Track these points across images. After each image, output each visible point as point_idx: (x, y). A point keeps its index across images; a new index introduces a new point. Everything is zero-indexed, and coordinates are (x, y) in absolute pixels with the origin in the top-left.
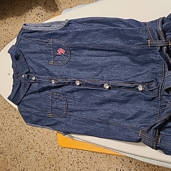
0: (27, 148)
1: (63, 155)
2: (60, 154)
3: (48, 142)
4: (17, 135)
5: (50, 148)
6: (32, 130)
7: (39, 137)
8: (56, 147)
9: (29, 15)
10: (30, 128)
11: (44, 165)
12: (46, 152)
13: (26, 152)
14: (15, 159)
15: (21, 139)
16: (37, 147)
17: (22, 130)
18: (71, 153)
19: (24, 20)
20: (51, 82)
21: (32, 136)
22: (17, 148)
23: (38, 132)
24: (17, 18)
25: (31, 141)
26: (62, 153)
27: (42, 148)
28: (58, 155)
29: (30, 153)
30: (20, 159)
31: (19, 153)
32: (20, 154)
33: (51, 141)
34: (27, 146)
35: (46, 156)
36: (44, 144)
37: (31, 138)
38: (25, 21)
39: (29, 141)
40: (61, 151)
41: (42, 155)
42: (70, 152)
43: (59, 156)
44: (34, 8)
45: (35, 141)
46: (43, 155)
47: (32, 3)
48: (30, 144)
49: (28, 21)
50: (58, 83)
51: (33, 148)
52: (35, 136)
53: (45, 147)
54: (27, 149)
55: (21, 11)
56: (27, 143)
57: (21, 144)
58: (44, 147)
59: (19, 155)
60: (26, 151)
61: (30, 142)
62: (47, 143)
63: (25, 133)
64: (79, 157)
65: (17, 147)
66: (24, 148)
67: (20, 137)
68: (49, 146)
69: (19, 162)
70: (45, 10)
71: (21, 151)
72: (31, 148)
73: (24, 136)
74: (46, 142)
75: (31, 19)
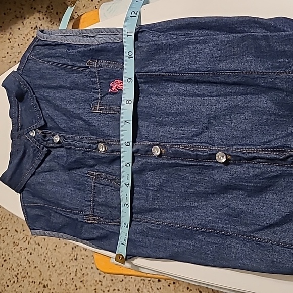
0: (16, 276)
1: (86, 287)
2: (79, 285)
3: (57, 264)
5: (61, 274)
6: (24, 242)
7: (40, 256)
8: (73, 272)
9: (19, 29)
10: (21, 239)
12: (52, 283)
13: (14, 285)
15: (5, 261)
16: (35, 275)
17: (5, 243)
18: (100, 283)
19: (9, 40)
20: (97, 148)
21: (26, 254)
23: (37, 245)
25: (24, 263)
26: (83, 283)
27: (46, 275)
28: (76, 287)
29: (21, 286)
32: (3, 288)
33: (62, 262)
34: (16, 273)
35: (52, 291)
36: (49, 267)
37: (23, 257)
38: (10, 40)
39: (19, 263)
40: (82, 280)
41: (44, 289)
42: (100, 281)
43: (78, 290)
44: (27, 16)
45: (31, 263)
46: (47, 289)
47: (23, 7)
48: (21, 268)
49: (16, 40)
50: (112, 151)
51: (27, 276)
52: (31, 254)
53: (51, 274)
54: (16, 278)
55: (3, 23)
56: (16, 268)
57: (4, 270)
58: (48, 274)
60: (14, 282)
61: (21, 265)
62: (54, 266)
63: (13, 249)
64: (116, 289)
66: (9, 277)
67: (3, 256)
68: (58, 271)
70: (49, 19)
72: (23, 276)
73: (10, 254)
74: (53, 265)
75: (21, 37)
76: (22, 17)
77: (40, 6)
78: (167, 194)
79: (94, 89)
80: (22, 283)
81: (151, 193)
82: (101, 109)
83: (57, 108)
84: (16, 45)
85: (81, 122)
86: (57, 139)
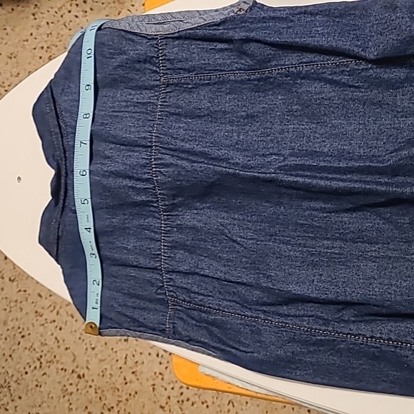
0: (39, 360)
1: (140, 381)
2: (130, 377)
3: (99, 345)
4: (11, 324)
5: (104, 360)
6: (51, 311)
7: (74, 333)
8: (121, 358)
10: (46, 307)
11: (86, 407)
12: (91, 372)
13: (35, 372)
14: (6, 390)
15: (23, 337)
16: (66, 360)
17: (24, 312)
18: (160, 377)
19: (34, 15)
21: (53, 329)
22: (9, 359)
23: (70, 318)
24: (13, 10)
25: (51, 341)
26: (136, 375)
27: (81, 360)
28: (125, 379)
29: (45, 374)
30: (18, 389)
31: (15, 373)
32: (19, 375)
33: (106, 344)
34: (38, 355)
35: (90, 383)
36: (87, 349)
37: (49, 333)
38: (36, 16)
39: (43, 341)
40: (134, 370)
41: (79, 379)
42: (160, 374)
43: (128, 384)
45: (61, 341)
46: (82, 380)
48: (45, 349)
49: (44, 15)
51: (55, 360)
52: (60, 329)
53: (89, 359)
54: (38, 363)
56: (39, 348)
57: (21, 349)
58: (86, 359)
59: (14, 378)
60: (35, 368)
61: (46, 344)
62: (93, 349)
63: (34, 321)
65: (10, 356)
66: (29, 361)
67: (20, 331)
68: (100, 356)
69: (16, 398)
71: (22, 369)
72: (49, 360)
73: (31, 327)
74: (93, 346)
75: (52, 12)
80: (46, 370)
84: (44, 23)
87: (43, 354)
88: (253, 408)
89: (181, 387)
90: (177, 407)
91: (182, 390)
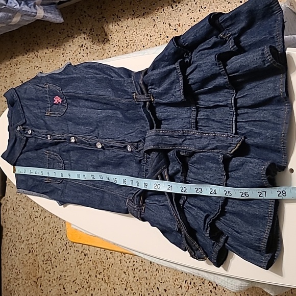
0: (65, 245)
1: (114, 257)
4: (52, 225)
9: (70, 46)
11: (88, 272)
12: (90, 252)
13: (64, 252)
14: (49, 262)
15: (58, 232)
20: (47, 138)
22: (51, 245)
24: (53, 51)
28: (107, 257)
29: (68, 253)
30: (55, 261)
31: (54, 252)
32: (56, 254)
34: (65, 243)
35: (90, 259)
38: (64, 55)
43: (108, 259)
44: (76, 36)
46: (86, 257)
47: (73, 29)
49: (68, 55)
50: (54, 140)
51: (73, 245)
54: (65, 247)
55: (59, 40)
57: (57, 239)
59: (54, 256)
60: (64, 250)
65: (52, 243)
66: (60, 246)
67: (56, 228)
69: (55, 267)
70: (91, 40)
71: (57, 250)
72: (70, 245)
75: (71, 53)
76: (72, 36)
77: (85, 28)
78: (81, 165)
79: (47, 101)
80: (69, 251)
81: (72, 164)
82: (50, 114)
83: (31, 112)
84: (68, 59)
85: (43, 122)
86: (30, 132)
87: (67, 242)
88: (167, 273)
89: (134, 261)
90: (132, 273)
91: (134, 263)
